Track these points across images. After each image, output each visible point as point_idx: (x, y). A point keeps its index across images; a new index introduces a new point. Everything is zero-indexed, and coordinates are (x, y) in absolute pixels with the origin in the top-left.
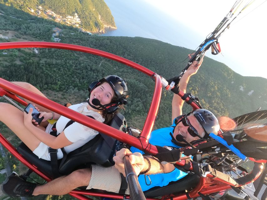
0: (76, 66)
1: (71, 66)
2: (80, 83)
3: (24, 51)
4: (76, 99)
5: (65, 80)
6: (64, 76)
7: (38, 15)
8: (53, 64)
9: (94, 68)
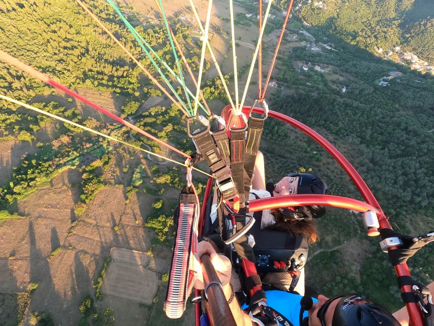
0: (383, 118)
1: (376, 115)
2: (370, 137)
3: (331, 87)
4: (348, 150)
5: (351, 127)
6: (355, 122)
7: (384, 57)
8: (352, 107)
9: (411, 128)
